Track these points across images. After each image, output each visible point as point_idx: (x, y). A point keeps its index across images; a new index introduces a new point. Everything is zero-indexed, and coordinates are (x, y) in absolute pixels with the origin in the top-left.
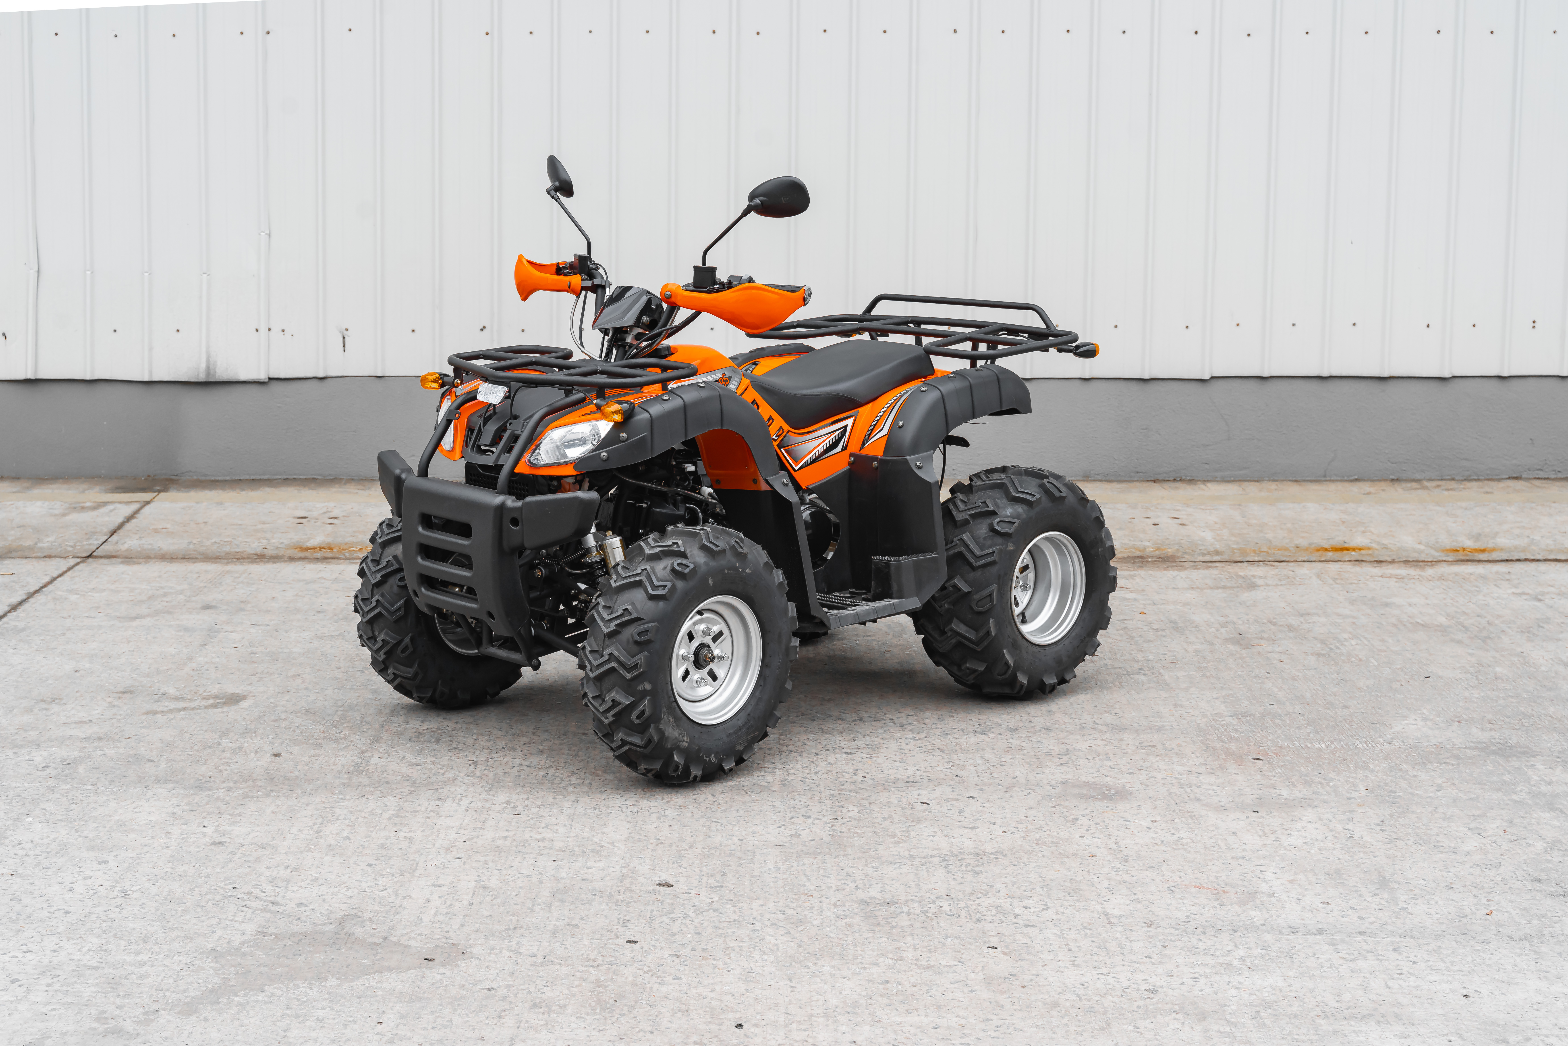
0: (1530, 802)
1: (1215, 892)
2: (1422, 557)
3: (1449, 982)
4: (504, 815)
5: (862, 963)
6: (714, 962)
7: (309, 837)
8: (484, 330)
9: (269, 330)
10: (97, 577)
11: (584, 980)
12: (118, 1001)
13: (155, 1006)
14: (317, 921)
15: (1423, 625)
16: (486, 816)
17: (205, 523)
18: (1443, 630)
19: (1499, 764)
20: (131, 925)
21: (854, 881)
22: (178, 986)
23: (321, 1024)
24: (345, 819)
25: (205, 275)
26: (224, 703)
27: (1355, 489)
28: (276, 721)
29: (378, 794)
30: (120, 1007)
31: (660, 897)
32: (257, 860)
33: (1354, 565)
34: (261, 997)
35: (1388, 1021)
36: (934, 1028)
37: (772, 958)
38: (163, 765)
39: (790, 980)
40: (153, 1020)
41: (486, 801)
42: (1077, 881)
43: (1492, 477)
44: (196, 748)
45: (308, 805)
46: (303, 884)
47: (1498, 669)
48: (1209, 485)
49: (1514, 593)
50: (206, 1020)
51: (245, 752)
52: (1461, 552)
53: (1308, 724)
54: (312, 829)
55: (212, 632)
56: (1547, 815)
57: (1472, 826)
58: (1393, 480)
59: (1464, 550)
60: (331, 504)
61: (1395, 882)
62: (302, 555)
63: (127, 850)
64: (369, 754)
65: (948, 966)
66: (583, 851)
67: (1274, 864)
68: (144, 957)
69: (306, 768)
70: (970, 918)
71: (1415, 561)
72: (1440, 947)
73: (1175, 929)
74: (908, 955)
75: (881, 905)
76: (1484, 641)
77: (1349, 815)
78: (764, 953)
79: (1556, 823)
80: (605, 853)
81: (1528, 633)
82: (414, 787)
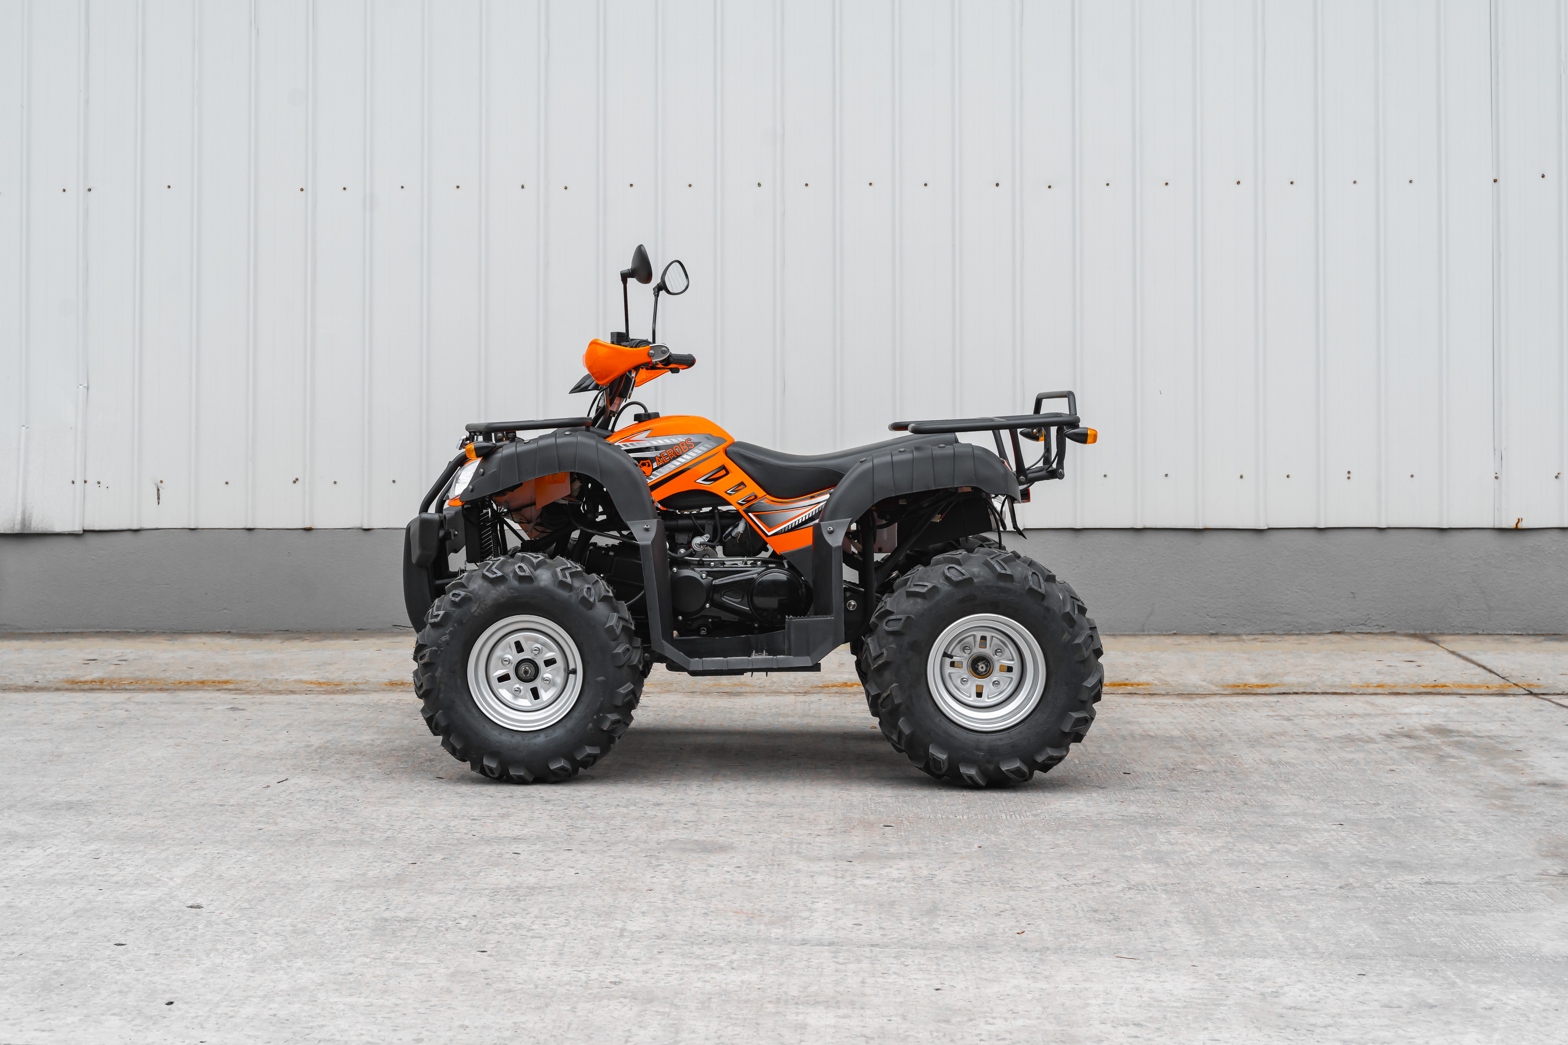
0: (1140, 857)
1: (751, 916)
2: (1200, 691)
3: (929, 980)
4: (84, 858)
5: (338, 961)
6: (189, 959)
8: (297, 482)
9: (85, 482)
11: (45, 969)
16: (64, 859)
18: (1171, 740)
19: (1135, 831)
21: (389, 905)
25: (24, 428)
27: (1168, 641)
31: (180, 914)
33: (1125, 697)
35: (839, 1006)
36: (366, 1006)
37: (251, 956)
39: (255, 971)
41: (75, 849)
42: (616, 907)
43: (1314, 631)
47: (1199, 767)
49: (1268, 715)
52: (1241, 687)
56: (1150, 866)
57: (1064, 872)
58: (1212, 634)
59: (1245, 685)
60: (129, 651)
61: (945, 910)
62: (70, 686)
65: (424, 964)
66: (136, 883)
67: (832, 897)
70: (481, 931)
71: (1188, 694)
72: (945, 956)
73: (683, 940)
74: (392, 956)
75: (399, 921)
76: (1203, 748)
77: (944, 864)
78: (246, 953)
79: (1154, 871)
80: (157, 885)
81: (1255, 742)
82: (13, 839)
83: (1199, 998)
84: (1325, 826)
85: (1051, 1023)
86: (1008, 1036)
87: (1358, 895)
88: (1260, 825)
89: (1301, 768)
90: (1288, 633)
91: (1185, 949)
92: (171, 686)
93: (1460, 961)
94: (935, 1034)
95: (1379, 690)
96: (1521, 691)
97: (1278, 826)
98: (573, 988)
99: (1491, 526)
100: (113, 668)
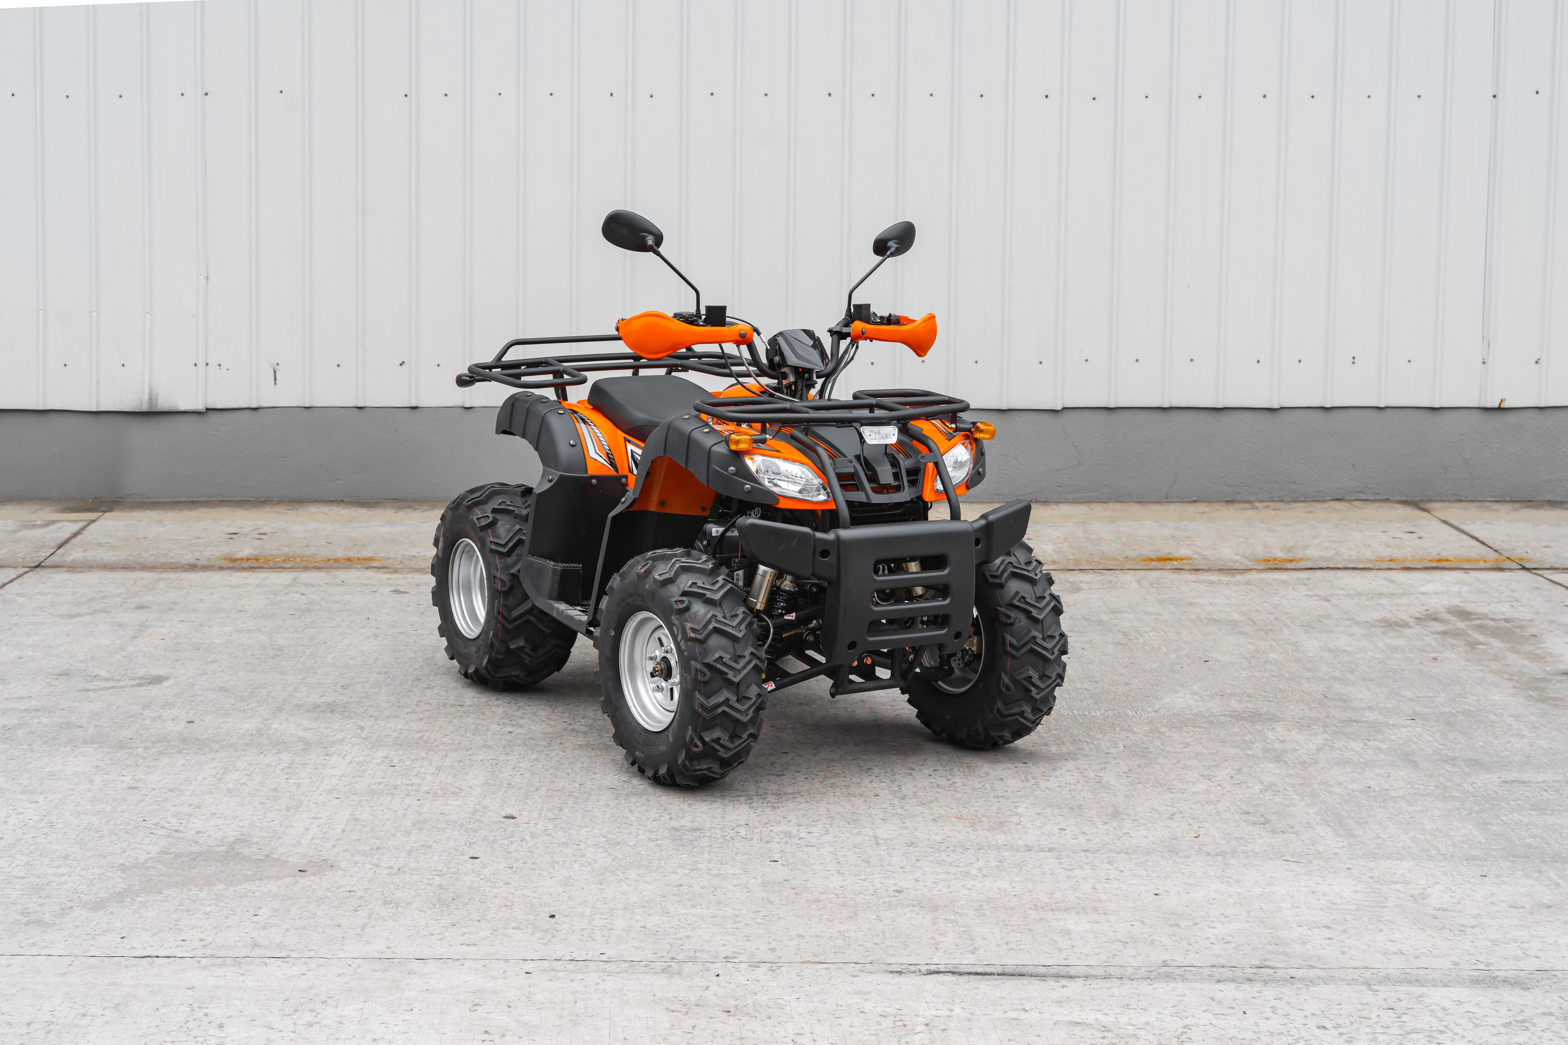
0: (1261, 756)
1: (972, 821)
2: (1236, 566)
3: (1146, 885)
4: (382, 766)
5: (663, 872)
6: (540, 872)
7: (212, 783)
8: (403, 365)
9: (207, 364)
10: (44, 583)
11: (430, 885)
12: (40, 901)
13: (70, 904)
14: (212, 844)
15: (1217, 620)
16: (366, 767)
17: (145, 538)
18: (1234, 624)
19: (1245, 727)
20: (54, 847)
21: (670, 814)
22: (90, 890)
23: (207, 916)
24: (244, 770)
25: (148, 315)
26: (149, 683)
27: (1191, 509)
28: (193, 696)
29: (275, 751)
30: (41, 905)
31: (503, 826)
32: (166, 800)
33: (1174, 573)
34: (159, 897)
35: (1086, 912)
36: (712, 917)
37: (589, 869)
38: (91, 730)
39: (601, 884)
40: (67, 914)
41: (367, 756)
42: (858, 814)
43: (1317, 498)
44: (120, 717)
45: (213, 759)
46: (203, 818)
47: (1271, 655)
48: (1061, 506)
49: (1307, 595)
50: (111, 913)
51: (164, 720)
52: (1272, 562)
53: (1090, 698)
54: (215, 777)
55: (143, 627)
56: (1272, 765)
57: (1205, 773)
58: (1228, 501)
59: (1275, 559)
60: (261, 523)
61: (1126, 814)
62: (231, 565)
63: (55, 793)
64: (271, 721)
65: (734, 874)
66: (444, 793)
67: (1028, 801)
68: (63, 870)
69: (215, 732)
70: (761, 840)
71: (1228, 569)
72: (1147, 861)
73: (931, 848)
74: (704, 867)
75: (689, 831)
76: (1266, 633)
77: (1103, 766)
78: (583, 865)
79: (1278, 771)
80: (463, 794)
81: (1308, 627)
82: (307, 746)
83: (1365, 901)
84: (1400, 721)
85: (1259, 926)
86: (1230, 939)
87: (1452, 794)
88: (1346, 721)
89: (1357, 656)
90: (1295, 501)
91: (1335, 851)
92: (321, 564)
93: (1556, 861)
94: (1173, 938)
96: (1515, 566)
97: (1362, 722)
98: (867, 897)
99: (1477, 405)
100: (258, 542)
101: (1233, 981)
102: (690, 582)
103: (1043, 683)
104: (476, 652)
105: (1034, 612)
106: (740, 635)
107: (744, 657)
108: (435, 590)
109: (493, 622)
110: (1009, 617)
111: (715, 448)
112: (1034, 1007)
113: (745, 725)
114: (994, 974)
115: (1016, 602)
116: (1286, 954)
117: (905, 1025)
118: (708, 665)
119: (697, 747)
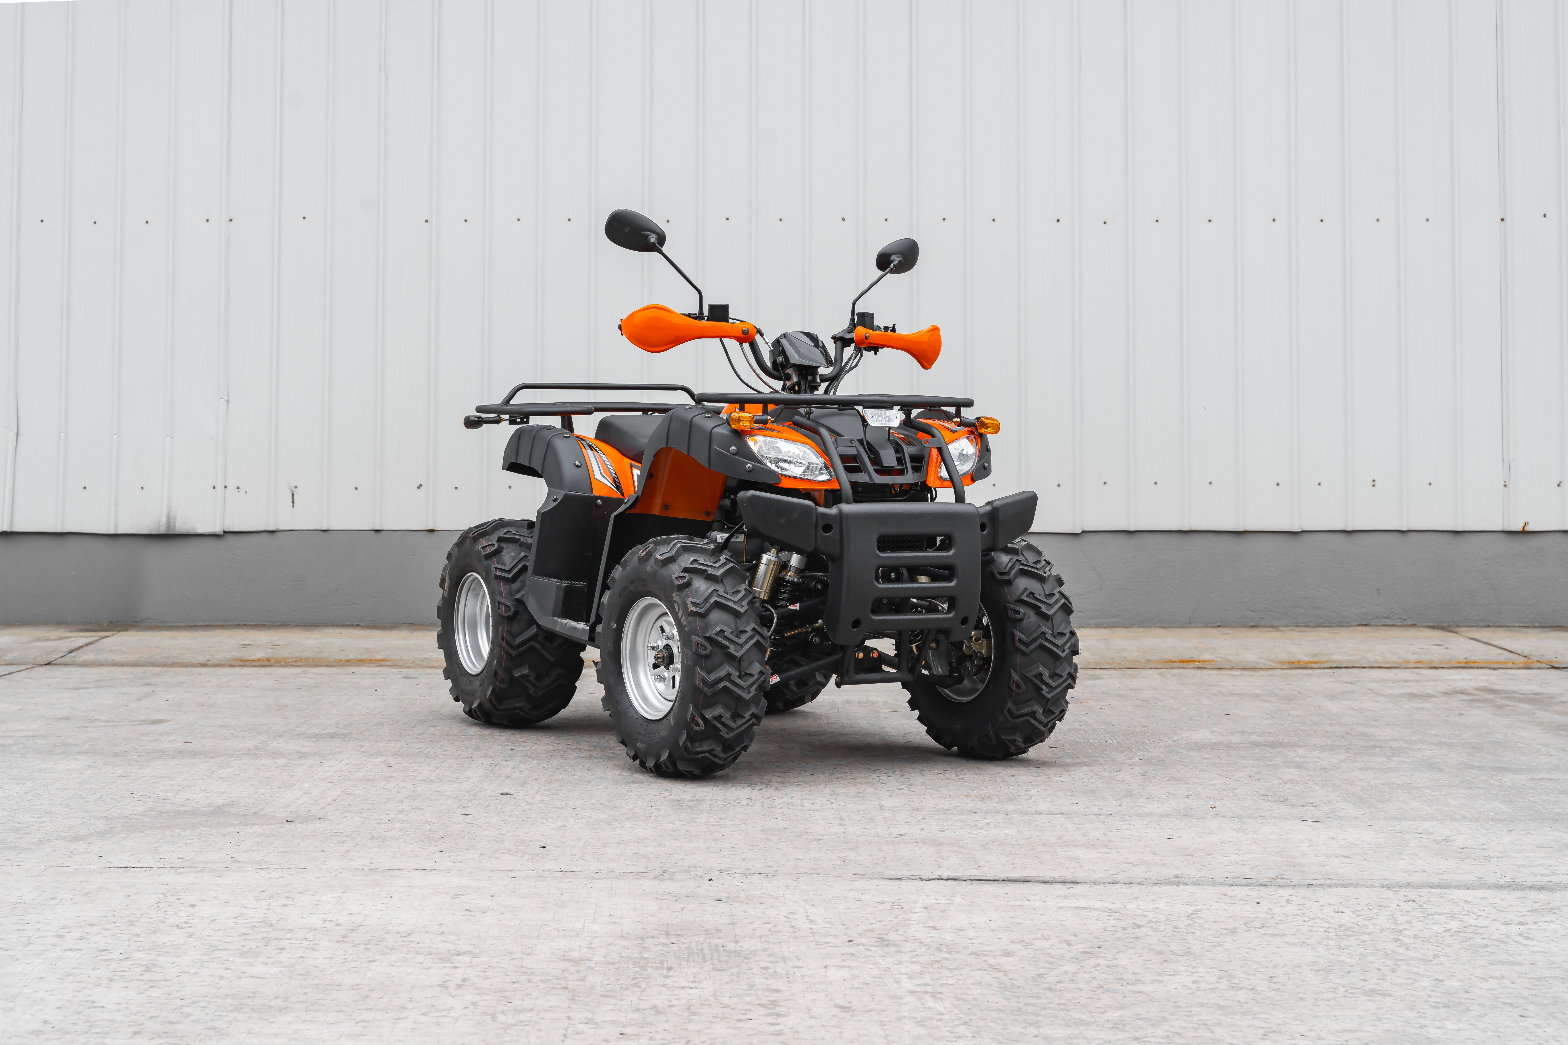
0: (1281, 765)
1: (981, 798)
2: (1260, 666)
3: (1157, 833)
4: (379, 766)
5: (660, 824)
6: (533, 823)
7: (204, 774)
8: (421, 488)
9: (226, 487)
10: (51, 672)
11: (418, 829)
12: (18, 836)
13: (48, 838)
14: (199, 807)
15: (1239, 694)
16: (362, 767)
17: (157, 647)
18: (1257, 696)
19: (1265, 750)
20: (38, 807)
22: (71, 831)
23: (188, 845)
24: (238, 767)
25: (168, 437)
26: (149, 723)
27: (1215, 631)
28: (193, 730)
29: (271, 758)
30: (19, 839)
31: (498, 798)
32: (156, 783)
33: (1196, 670)
34: (140, 835)
35: (1096, 848)
36: (708, 848)
37: (584, 821)
38: (86, 747)
39: (595, 829)
40: (45, 844)
41: (365, 761)
43: (1342, 624)
44: (117, 740)
45: (208, 762)
46: (192, 793)
47: (1293, 712)
49: (1331, 682)
50: (90, 843)
51: (161, 741)
52: (1296, 663)
54: (207, 771)
55: (148, 695)
56: (1293, 770)
57: (1223, 774)
58: (1253, 626)
59: (1299, 662)
60: (276, 638)
61: (1140, 795)
62: (242, 664)
63: (44, 779)
64: (270, 743)
65: (733, 825)
66: (441, 781)
67: (1039, 788)
68: (45, 819)
69: (212, 748)
70: (763, 807)
71: (1252, 668)
72: (1160, 820)
73: (937, 812)
74: (702, 821)
75: (689, 802)
76: (1289, 700)
77: (1118, 770)
78: (578, 819)
79: (1298, 773)
80: (460, 781)
81: (1332, 697)
82: (304, 755)
83: (1386, 843)
84: (1425, 747)
85: (1275, 856)
86: (1245, 863)
87: (1478, 786)
88: (1370, 747)
89: (1382, 713)
90: (1321, 625)
91: (1355, 816)
92: (334, 663)
94: (1186, 862)
95: (1419, 665)
96: (1544, 666)
97: (1385, 747)
98: (869, 838)
99: (1500, 529)
100: (271, 650)
101: (1248, 885)
102: (692, 559)
103: (1054, 681)
104: (480, 685)
105: (1044, 608)
106: (742, 610)
107: (746, 632)
108: (441, 632)
109: (498, 650)
110: (1018, 612)
111: (717, 430)
112: (1038, 898)
113: (746, 704)
114: (998, 880)
115: (1024, 598)
116: (1302, 872)
117: (903, 908)
118: (709, 639)
119: (698, 725)
